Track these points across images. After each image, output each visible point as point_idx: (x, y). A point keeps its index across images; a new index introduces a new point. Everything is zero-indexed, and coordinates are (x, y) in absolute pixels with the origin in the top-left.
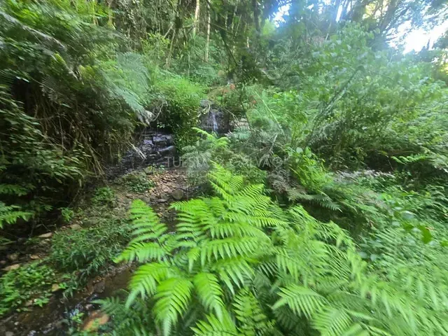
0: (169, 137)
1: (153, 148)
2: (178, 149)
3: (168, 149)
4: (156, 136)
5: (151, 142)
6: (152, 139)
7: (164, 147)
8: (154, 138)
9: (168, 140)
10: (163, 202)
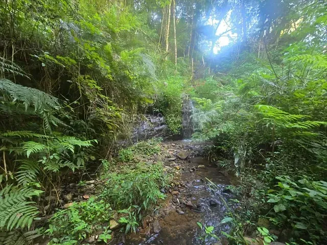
0: (161, 119)
1: (151, 127)
2: (168, 127)
3: (161, 127)
4: (152, 118)
7: (158, 126)
9: (161, 121)
10: (173, 160)
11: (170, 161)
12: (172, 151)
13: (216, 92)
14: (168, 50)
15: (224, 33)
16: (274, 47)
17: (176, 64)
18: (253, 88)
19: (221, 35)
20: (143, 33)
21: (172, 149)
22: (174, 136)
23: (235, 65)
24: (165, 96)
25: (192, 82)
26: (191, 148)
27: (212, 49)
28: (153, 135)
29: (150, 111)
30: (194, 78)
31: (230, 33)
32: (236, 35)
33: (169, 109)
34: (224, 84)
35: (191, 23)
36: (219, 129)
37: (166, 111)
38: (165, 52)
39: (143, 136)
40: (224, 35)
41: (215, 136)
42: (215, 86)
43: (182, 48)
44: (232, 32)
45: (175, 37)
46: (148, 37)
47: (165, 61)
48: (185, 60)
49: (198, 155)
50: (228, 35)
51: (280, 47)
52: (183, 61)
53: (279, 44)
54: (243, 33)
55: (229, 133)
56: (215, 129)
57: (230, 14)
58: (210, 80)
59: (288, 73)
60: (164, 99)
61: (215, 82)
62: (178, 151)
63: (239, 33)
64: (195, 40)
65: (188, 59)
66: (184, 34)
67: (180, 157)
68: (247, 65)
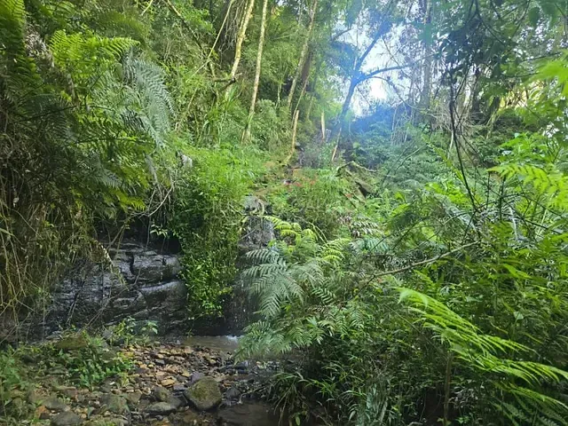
0: (171, 261)
1: (129, 282)
2: (187, 290)
3: (163, 287)
4: (141, 255)
5: (126, 268)
6: (131, 262)
7: (155, 283)
8: (137, 258)
9: (169, 268)
10: (167, 413)
11: (153, 414)
12: (174, 374)
13: (340, 209)
14: (236, 73)
15: (378, 71)
16: (484, 132)
17: (252, 114)
18: (423, 219)
19: (372, 74)
20: (172, 11)
21: (175, 368)
22: (199, 320)
23: (398, 152)
24: (195, 195)
25: (288, 170)
26: (241, 368)
27: (348, 101)
28: (131, 311)
29: (138, 232)
30: (294, 161)
31: (394, 75)
32: (407, 82)
33: (203, 234)
34: (365, 193)
35: (307, 26)
36: (325, 323)
37: (190, 239)
38: (227, 77)
39: (92, 310)
40: (378, 75)
41: (309, 342)
42: (341, 193)
43: (275, 80)
44: (400, 73)
45: (261, 47)
46: (184, 25)
47: (222, 98)
48: (278, 111)
49: (256, 397)
50: (389, 78)
51: (497, 135)
52: (272, 112)
53: (495, 129)
54: (423, 84)
55: (347, 338)
56: (313, 321)
57: (399, 33)
58: (331, 176)
59: (501, 201)
60: (192, 204)
61: (344, 184)
62: (197, 375)
63: (415, 81)
64: (313, 69)
65: (286, 111)
66: (286, 46)
67: (193, 399)
68: (423, 159)
